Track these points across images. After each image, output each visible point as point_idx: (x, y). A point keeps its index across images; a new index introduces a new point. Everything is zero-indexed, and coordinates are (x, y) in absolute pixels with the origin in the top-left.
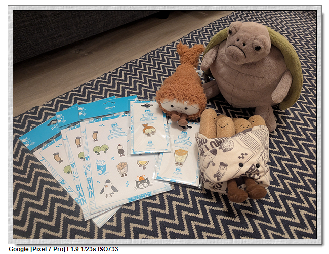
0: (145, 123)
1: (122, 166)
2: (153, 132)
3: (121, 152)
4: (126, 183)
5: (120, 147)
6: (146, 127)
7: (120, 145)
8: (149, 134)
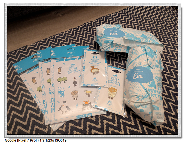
0: (93, 65)
1: (75, 93)
2: (97, 72)
3: (75, 83)
4: (76, 105)
5: (75, 80)
6: (93, 68)
7: (74, 78)
8: (94, 74)
